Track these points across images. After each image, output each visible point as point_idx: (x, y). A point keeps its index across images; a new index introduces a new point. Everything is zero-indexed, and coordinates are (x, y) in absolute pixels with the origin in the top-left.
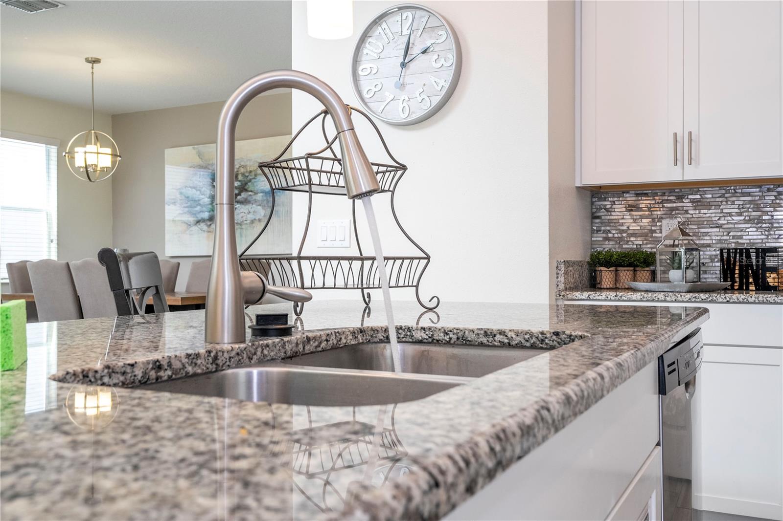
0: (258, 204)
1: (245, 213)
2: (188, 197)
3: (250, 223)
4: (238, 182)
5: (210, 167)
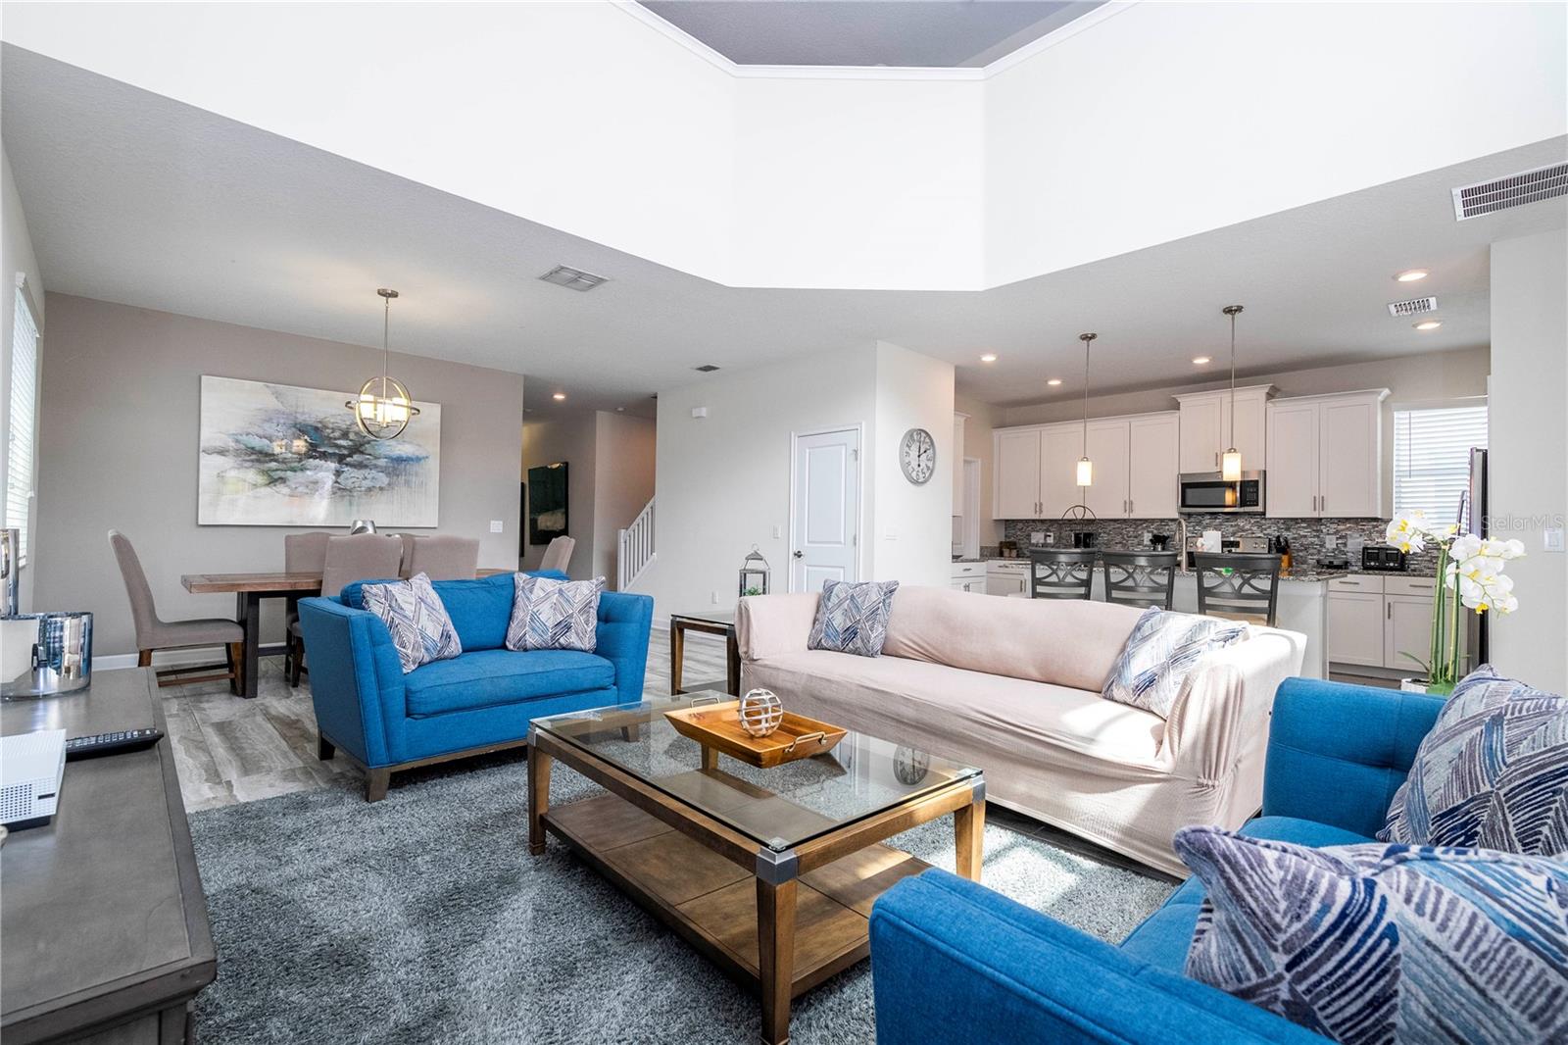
0: (379, 470)
1: (358, 478)
2: (253, 448)
4: (348, 441)
5: (298, 415)
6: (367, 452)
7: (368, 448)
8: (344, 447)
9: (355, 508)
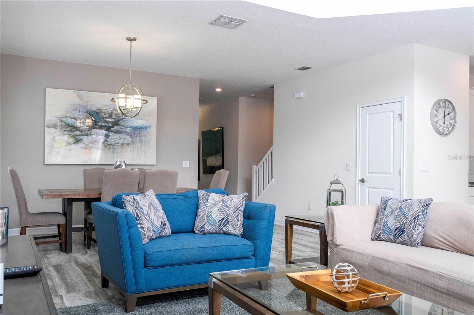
0: (127, 134)
1: (117, 139)
2: (68, 124)
3: (121, 145)
4: (112, 119)
5: (89, 107)
6: (121, 124)
7: (121, 123)
8: (110, 122)
9: (115, 155)
